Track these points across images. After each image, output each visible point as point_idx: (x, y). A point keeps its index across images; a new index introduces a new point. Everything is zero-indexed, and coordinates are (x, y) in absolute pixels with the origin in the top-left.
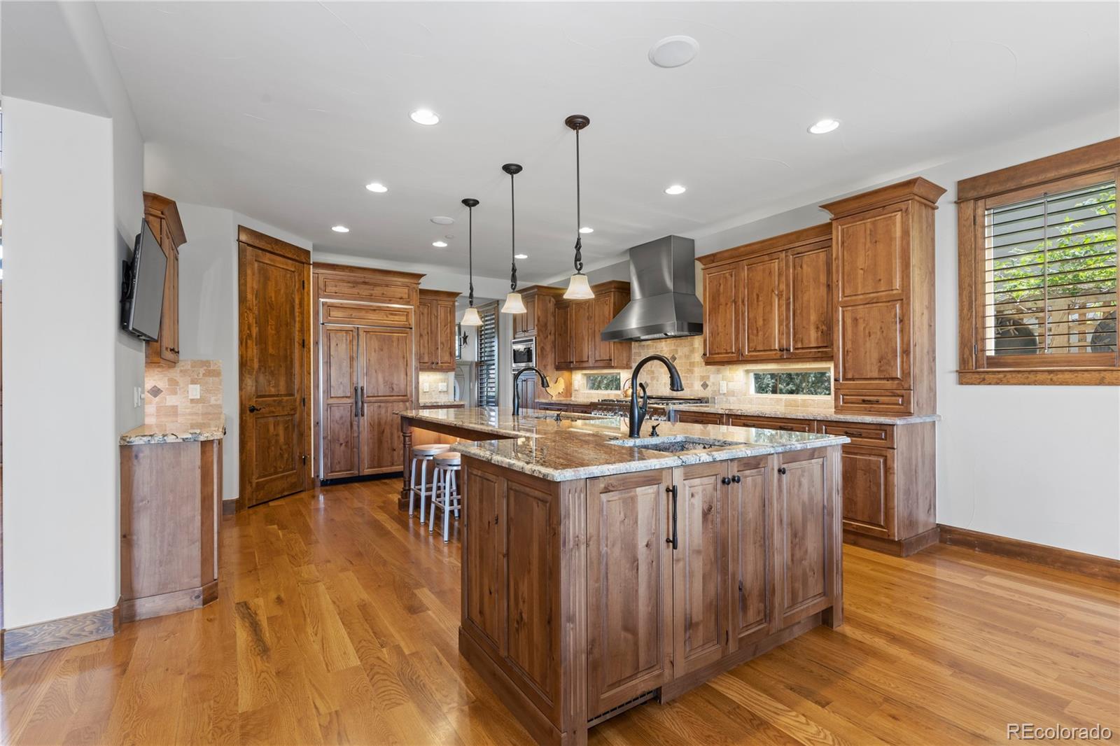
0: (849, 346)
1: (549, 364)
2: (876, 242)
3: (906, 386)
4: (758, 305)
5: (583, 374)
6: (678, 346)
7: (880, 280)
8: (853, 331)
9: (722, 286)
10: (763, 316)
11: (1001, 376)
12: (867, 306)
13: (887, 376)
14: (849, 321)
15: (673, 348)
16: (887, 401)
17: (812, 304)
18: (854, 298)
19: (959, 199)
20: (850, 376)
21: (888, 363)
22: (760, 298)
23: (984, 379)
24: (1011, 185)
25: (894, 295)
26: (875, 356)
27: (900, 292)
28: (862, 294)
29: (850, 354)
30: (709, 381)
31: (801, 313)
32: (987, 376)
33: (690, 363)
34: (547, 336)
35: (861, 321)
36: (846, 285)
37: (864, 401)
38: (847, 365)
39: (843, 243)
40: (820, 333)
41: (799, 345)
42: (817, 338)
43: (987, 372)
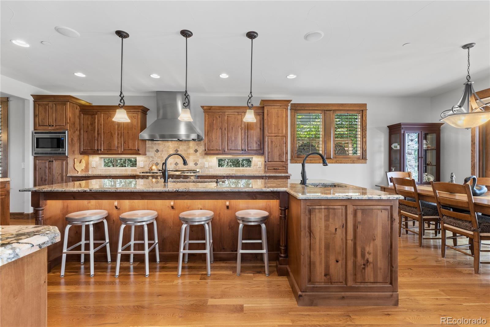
0: (270, 150)
1: (76, 150)
2: (278, 117)
3: (287, 164)
4: (232, 131)
5: (99, 157)
6: (180, 145)
7: (279, 129)
8: (271, 145)
9: (214, 121)
10: (235, 136)
11: (300, 161)
12: (275, 137)
13: (281, 161)
14: (270, 142)
15: (176, 145)
16: (281, 169)
17: (254, 134)
18: (271, 134)
19: (291, 109)
20: (270, 160)
21: (282, 157)
22: (233, 129)
23: (297, 162)
24: (303, 108)
25: (283, 135)
26: (278, 154)
27: (285, 134)
28: (274, 133)
29: (270, 153)
30: (198, 162)
31: (250, 137)
32: (297, 161)
33: (188, 153)
34: (75, 131)
35: (273, 142)
36: (269, 129)
37: (274, 169)
38: (269, 157)
39: (268, 114)
40: (257, 145)
41: (250, 149)
42: (256, 147)
43: (297, 160)
